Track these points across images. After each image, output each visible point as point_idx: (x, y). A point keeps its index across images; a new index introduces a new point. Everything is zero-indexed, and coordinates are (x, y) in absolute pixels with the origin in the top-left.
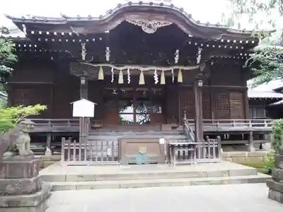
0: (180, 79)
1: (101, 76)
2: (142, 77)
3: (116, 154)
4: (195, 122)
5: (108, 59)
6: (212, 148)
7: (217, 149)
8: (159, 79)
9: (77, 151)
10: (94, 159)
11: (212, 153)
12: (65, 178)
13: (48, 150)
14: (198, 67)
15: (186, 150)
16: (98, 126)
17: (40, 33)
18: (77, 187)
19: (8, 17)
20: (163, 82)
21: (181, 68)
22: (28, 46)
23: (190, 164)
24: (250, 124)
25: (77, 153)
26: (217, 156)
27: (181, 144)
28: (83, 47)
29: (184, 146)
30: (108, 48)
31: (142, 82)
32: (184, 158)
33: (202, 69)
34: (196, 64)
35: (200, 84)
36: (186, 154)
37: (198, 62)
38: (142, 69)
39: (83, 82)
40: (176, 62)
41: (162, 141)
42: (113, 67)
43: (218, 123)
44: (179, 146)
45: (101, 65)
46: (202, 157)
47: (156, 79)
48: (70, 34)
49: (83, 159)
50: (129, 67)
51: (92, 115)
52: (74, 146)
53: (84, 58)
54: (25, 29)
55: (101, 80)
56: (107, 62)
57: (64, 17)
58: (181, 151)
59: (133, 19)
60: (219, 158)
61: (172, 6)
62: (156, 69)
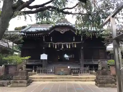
0: (75, 46)
1: (49, 46)
2: (63, 46)
3: (54, 71)
5: (52, 41)
6: (86, 70)
7: (88, 70)
8: (68, 47)
10: (47, 73)
12: (37, 78)
13: (33, 70)
17: (30, 35)
18: (40, 81)
20: (70, 47)
21: (75, 43)
23: (78, 75)
28: (44, 37)
29: (76, 69)
30: (51, 37)
32: (77, 73)
33: (83, 43)
34: (81, 41)
35: (82, 48)
36: (77, 72)
37: (82, 40)
38: (63, 44)
39: (44, 48)
40: (74, 40)
41: (69, 67)
42: (53, 43)
44: (74, 69)
45: (50, 43)
46: (83, 73)
47: (67, 46)
48: (39, 35)
49: (43, 73)
50: (58, 43)
51: (47, 59)
52: (41, 69)
53: (44, 40)
54: (25, 33)
55: (49, 48)
56: (52, 42)
58: (75, 71)
60: (89, 74)
61: (69, 25)
62: (67, 43)
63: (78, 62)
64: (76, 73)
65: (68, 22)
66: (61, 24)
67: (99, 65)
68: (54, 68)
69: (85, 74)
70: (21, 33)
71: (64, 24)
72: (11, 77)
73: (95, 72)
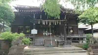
0: (60, 24)
1: (39, 23)
4: (64, 35)
6: (69, 42)
7: (71, 42)
9: (33, 43)
11: (69, 44)
12: (30, 51)
15: (62, 43)
17: (23, 11)
19: (14, 6)
20: (56, 24)
21: (60, 20)
22: (17, 14)
23: (64, 47)
24: (79, 35)
25: (33, 44)
26: (71, 45)
27: (61, 41)
28: (34, 15)
30: (41, 15)
31: (50, 24)
33: (66, 21)
35: (66, 25)
37: (65, 19)
38: (50, 21)
39: (34, 24)
41: (56, 40)
43: (70, 35)
44: (60, 42)
45: (39, 20)
48: (31, 11)
49: (34, 46)
50: (47, 21)
53: (34, 18)
54: (18, 10)
55: (39, 24)
56: (41, 19)
57: (30, 7)
62: (54, 21)
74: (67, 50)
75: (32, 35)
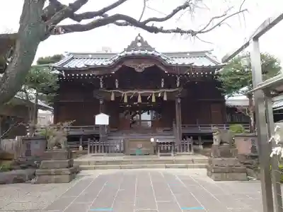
0: (165, 99)
1: (113, 99)
2: (139, 96)
3: (122, 149)
5: (117, 87)
6: (186, 145)
7: (190, 145)
9: (98, 146)
10: (108, 152)
12: (89, 163)
13: (81, 147)
14: (177, 89)
16: (115, 130)
17: (73, 75)
18: (95, 168)
20: (154, 100)
21: (166, 90)
23: (170, 155)
24: (225, 128)
26: (190, 150)
27: (165, 142)
28: (101, 80)
29: (167, 143)
30: (117, 80)
31: (140, 100)
33: (180, 91)
34: (176, 87)
35: (179, 101)
36: (169, 148)
38: (140, 92)
39: (101, 102)
40: (163, 86)
41: (152, 140)
45: (113, 91)
46: (180, 151)
48: (91, 75)
49: (101, 152)
52: (96, 143)
53: (102, 87)
55: (113, 101)
56: (117, 89)
57: (87, 66)
58: (166, 148)
59: (129, 64)
60: (192, 152)
61: (153, 54)
62: (149, 92)
63: (169, 129)
64: (166, 152)
65: (151, 49)
66: (136, 52)
67: (215, 137)
68: (122, 141)
69: (185, 153)
70: (53, 70)
71: (142, 52)
72: (35, 162)
73: (204, 147)
74: (172, 162)
75: (98, 127)
